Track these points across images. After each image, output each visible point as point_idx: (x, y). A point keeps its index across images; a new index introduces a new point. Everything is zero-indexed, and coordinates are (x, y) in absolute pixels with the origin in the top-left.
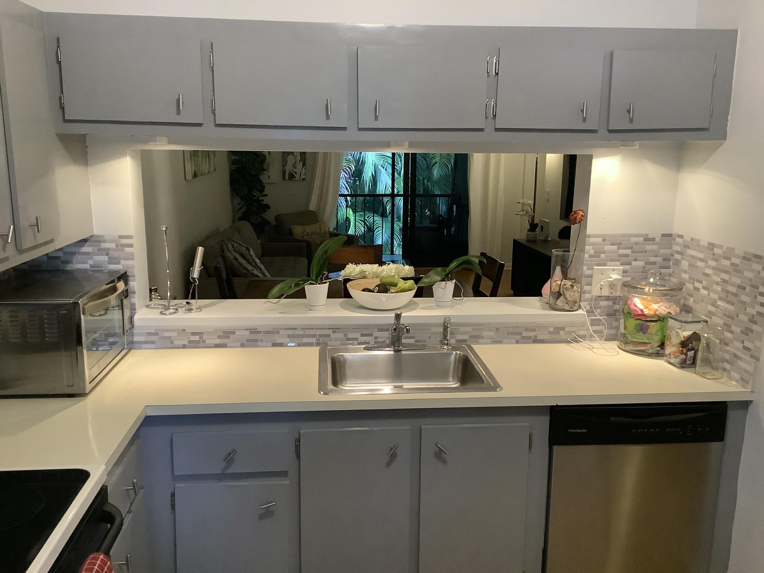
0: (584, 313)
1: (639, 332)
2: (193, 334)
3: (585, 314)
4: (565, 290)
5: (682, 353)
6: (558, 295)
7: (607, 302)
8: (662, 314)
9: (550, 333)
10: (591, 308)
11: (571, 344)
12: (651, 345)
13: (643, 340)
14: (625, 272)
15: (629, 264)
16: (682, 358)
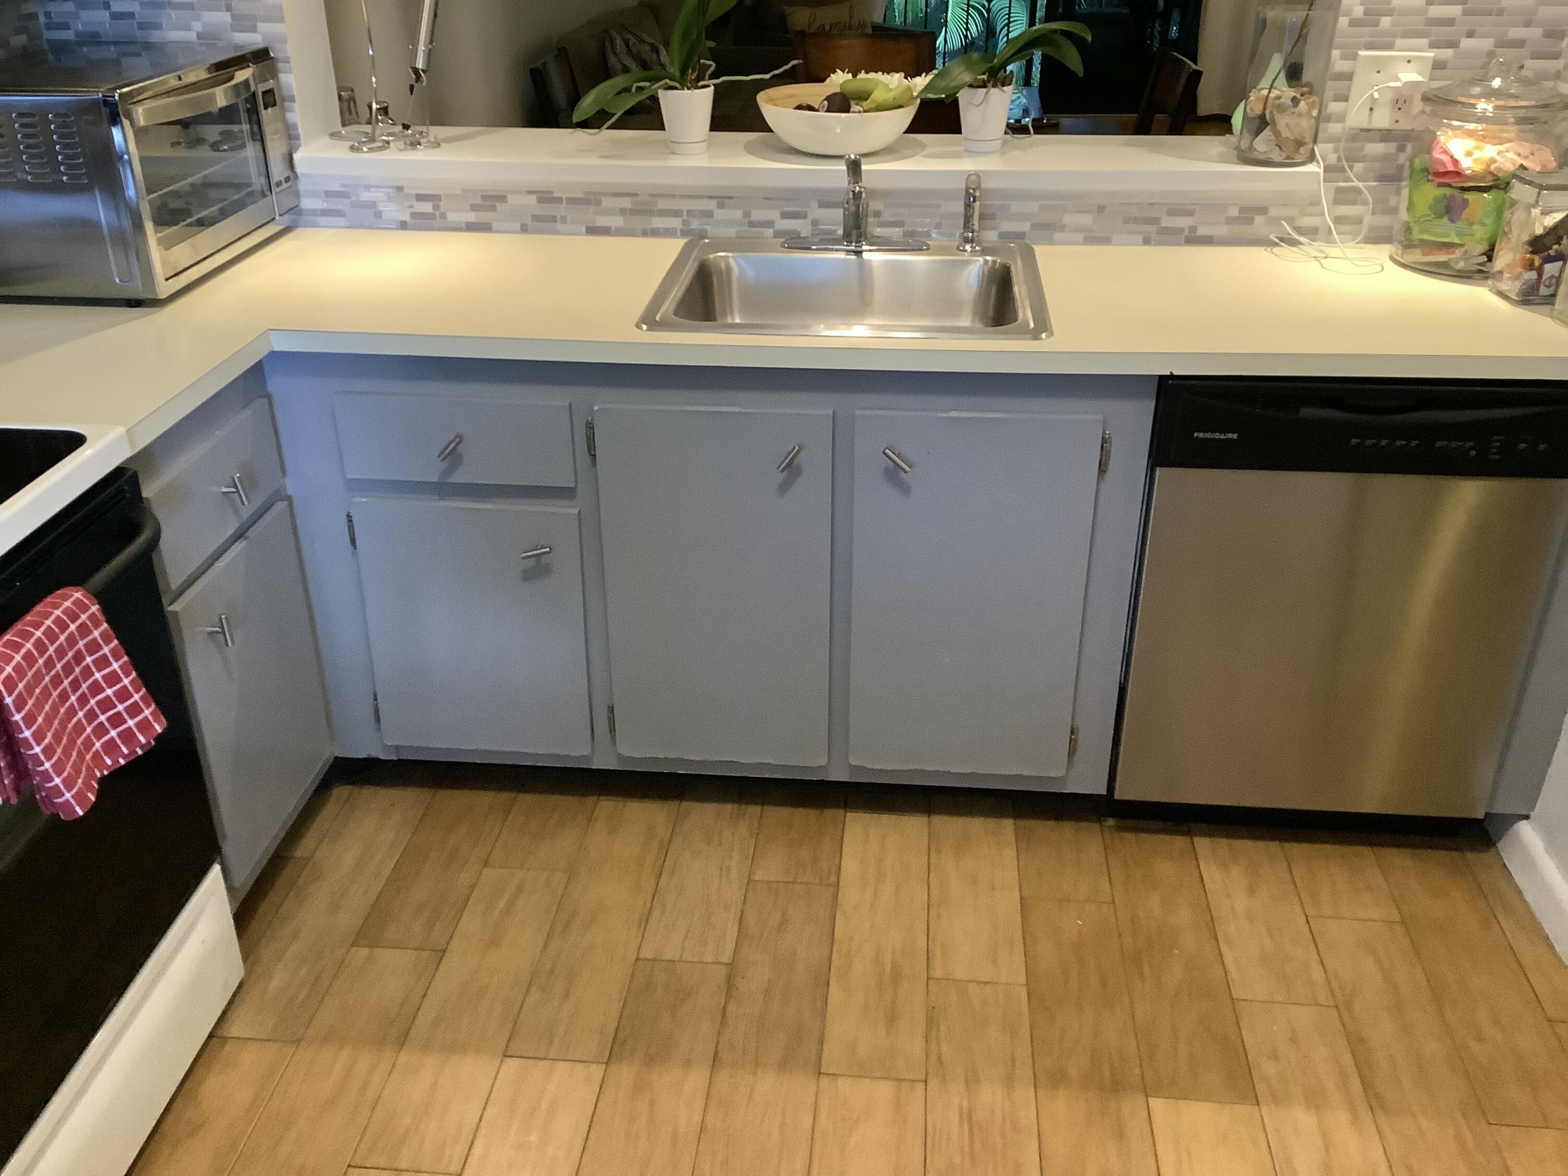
0: (1317, 169)
1: (1441, 217)
2: (420, 198)
3: (1319, 173)
4: (1278, 112)
5: (1530, 266)
6: (1261, 123)
7: (1382, 145)
8: (1506, 172)
9: (1229, 221)
10: (1339, 159)
11: (1276, 250)
12: (1463, 249)
13: (1447, 236)
14: (1438, 65)
15: (1454, 44)
16: (1526, 278)
